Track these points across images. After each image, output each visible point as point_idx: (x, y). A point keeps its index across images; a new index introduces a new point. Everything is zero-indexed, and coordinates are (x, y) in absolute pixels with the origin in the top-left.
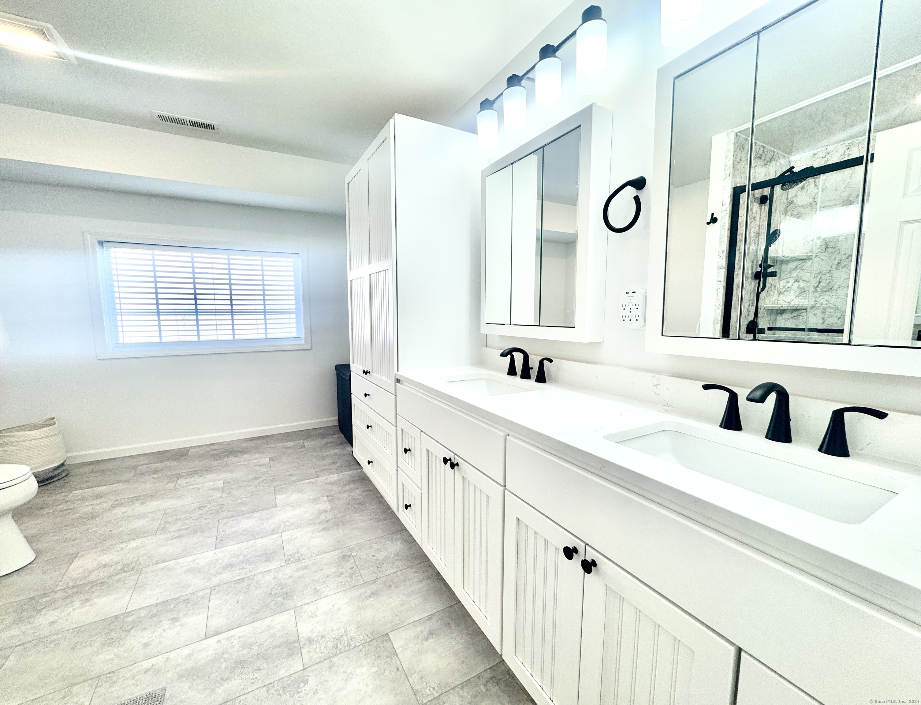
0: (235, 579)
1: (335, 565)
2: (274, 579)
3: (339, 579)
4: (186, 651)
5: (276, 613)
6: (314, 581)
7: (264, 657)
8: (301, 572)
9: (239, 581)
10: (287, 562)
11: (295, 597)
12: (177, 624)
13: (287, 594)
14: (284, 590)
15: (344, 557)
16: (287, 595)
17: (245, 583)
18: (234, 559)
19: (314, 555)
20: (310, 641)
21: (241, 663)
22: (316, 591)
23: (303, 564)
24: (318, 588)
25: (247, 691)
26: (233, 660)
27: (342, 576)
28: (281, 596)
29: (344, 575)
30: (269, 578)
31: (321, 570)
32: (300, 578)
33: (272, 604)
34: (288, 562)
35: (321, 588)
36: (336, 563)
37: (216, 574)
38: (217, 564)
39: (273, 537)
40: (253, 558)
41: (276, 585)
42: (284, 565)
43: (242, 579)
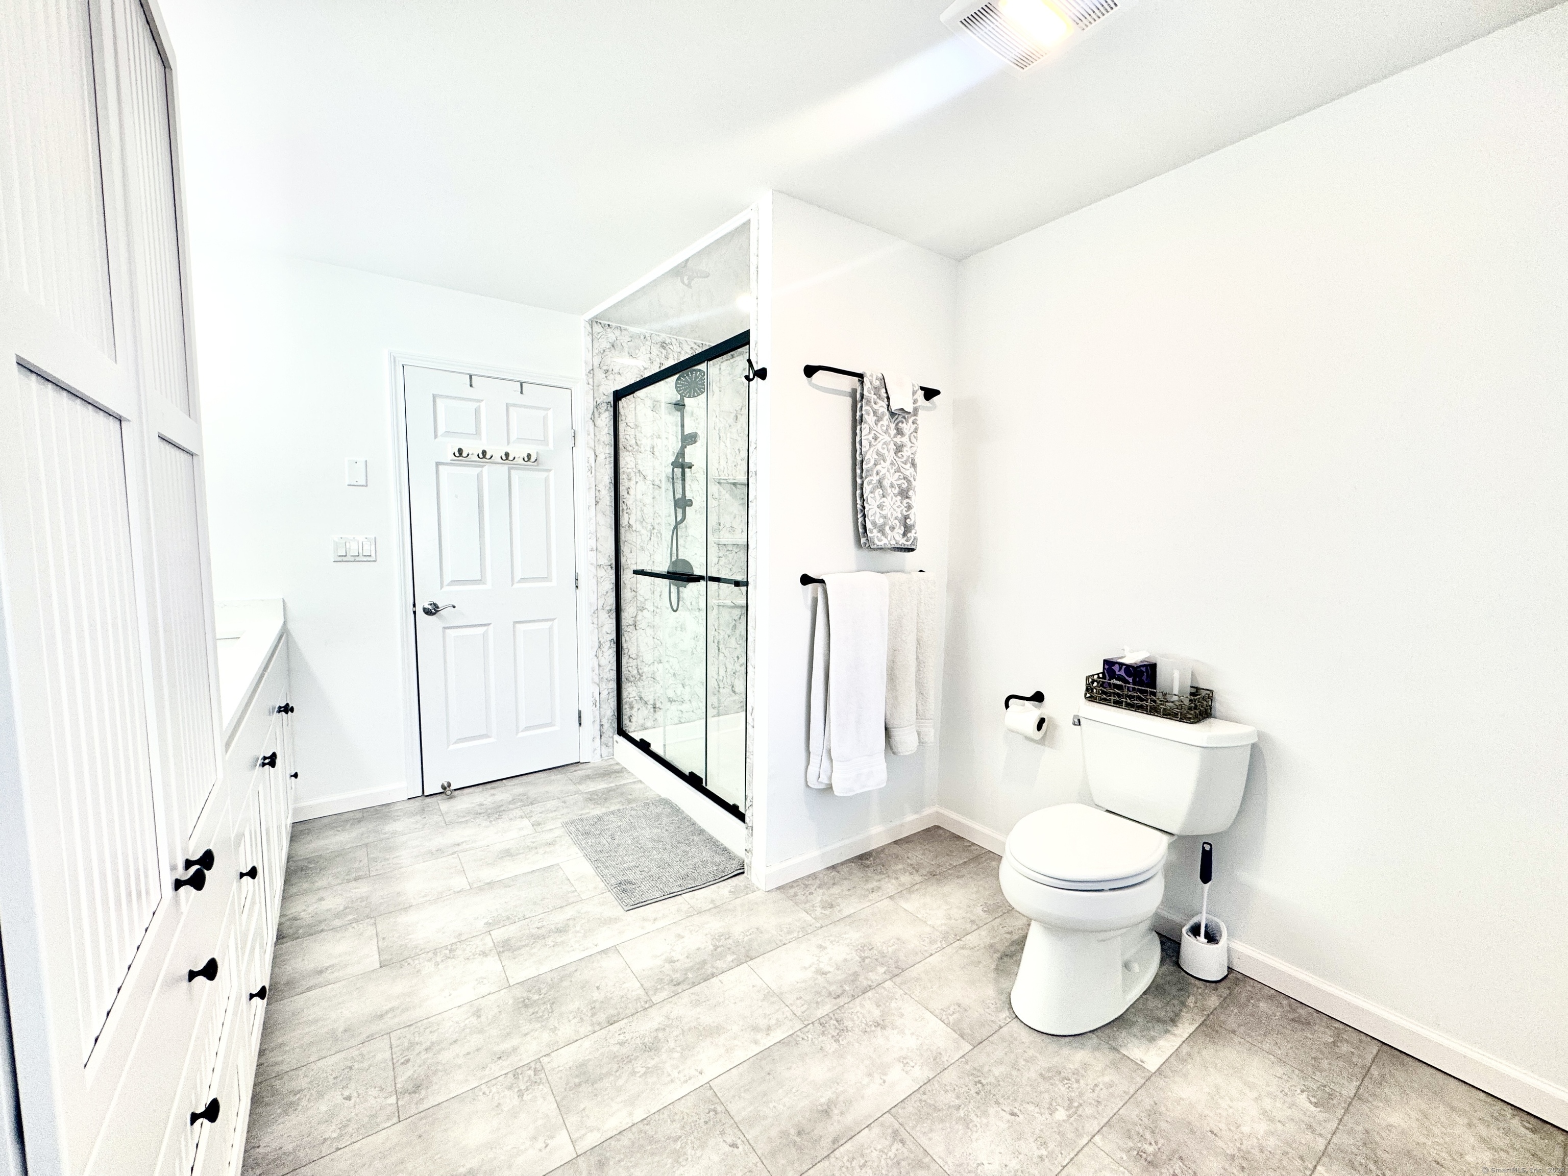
0: (625, 1021)
1: (440, 1067)
2: (555, 1028)
3: (434, 1037)
4: (629, 935)
5: (535, 979)
6: (481, 1031)
7: (536, 938)
8: (506, 1045)
9: (616, 1019)
10: (538, 1065)
11: (510, 1002)
12: (664, 958)
13: (526, 1006)
14: (531, 1011)
15: (417, 1088)
16: (525, 1004)
17: (602, 1017)
18: (652, 1063)
19: (483, 1087)
21: (561, 931)
22: (478, 1013)
23: (506, 1065)
24: (474, 1020)
25: (545, 914)
26: (571, 932)
27: (428, 1044)
28: (535, 1001)
29: (424, 1047)
30: (566, 1030)
31: (468, 1054)
32: (508, 1034)
33: (545, 989)
34: (536, 1065)
35: (469, 1020)
36: (435, 1073)
37: (664, 1029)
38: (678, 1049)
39: (591, 1139)
40: (614, 1070)
41: (547, 1019)
42: (545, 1060)
43: (611, 1024)
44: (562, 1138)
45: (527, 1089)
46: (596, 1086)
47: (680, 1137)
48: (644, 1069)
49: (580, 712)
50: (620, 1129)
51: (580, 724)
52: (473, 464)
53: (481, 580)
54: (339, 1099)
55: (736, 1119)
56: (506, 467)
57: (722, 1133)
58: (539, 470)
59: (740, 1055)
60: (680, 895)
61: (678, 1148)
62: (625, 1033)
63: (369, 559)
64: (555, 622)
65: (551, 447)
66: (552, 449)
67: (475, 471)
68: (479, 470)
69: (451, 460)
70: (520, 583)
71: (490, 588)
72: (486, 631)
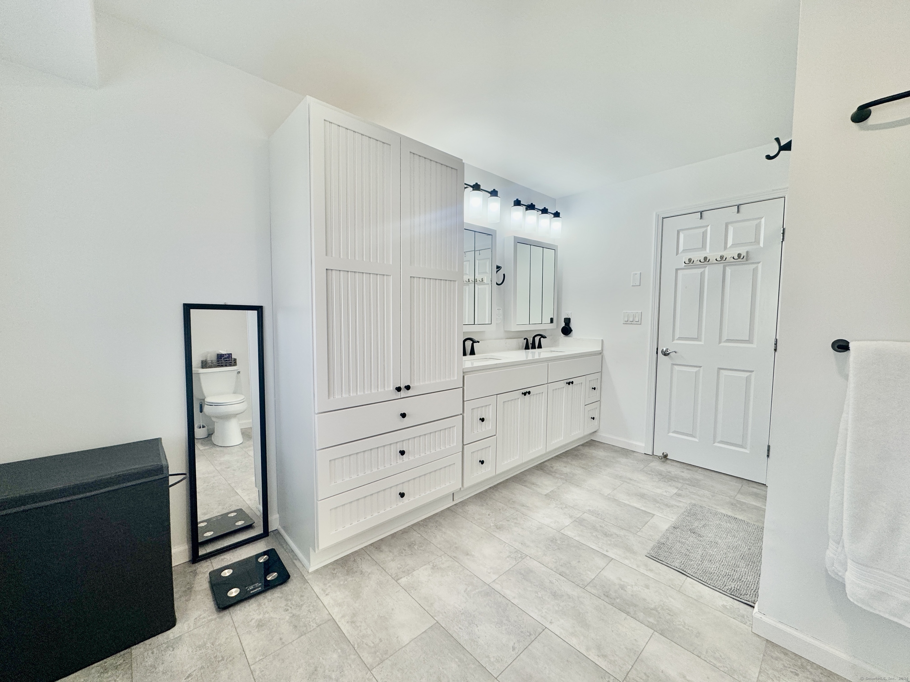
0: (565, 579)
1: (510, 530)
2: (547, 555)
3: (522, 522)
4: (627, 562)
6: (531, 533)
8: (529, 543)
9: (564, 575)
10: (524, 557)
11: (551, 535)
12: (622, 583)
14: (551, 543)
16: (553, 540)
17: (562, 569)
18: (547, 599)
19: (506, 544)
20: (571, 517)
21: (606, 535)
22: (539, 529)
23: (520, 547)
24: (536, 529)
25: (612, 525)
26: (608, 538)
27: (518, 522)
28: (556, 543)
29: (516, 522)
30: (548, 560)
31: (520, 534)
32: (535, 541)
36: (508, 530)
37: (570, 598)
38: (561, 608)
39: (497, 587)
40: (534, 584)
41: (549, 550)
42: (528, 558)
43: (560, 575)
44: (494, 577)
45: (511, 558)
46: (523, 580)
47: (510, 622)
48: (541, 596)
49: (769, 447)
50: (505, 596)
51: (768, 456)
52: (697, 267)
53: (697, 338)
54: (487, 514)
55: (530, 647)
56: (722, 265)
57: (519, 641)
58: (749, 264)
59: (574, 641)
60: (688, 576)
61: (504, 622)
62: (558, 581)
63: (638, 323)
64: (754, 373)
65: (762, 245)
66: (762, 247)
67: (700, 271)
68: (702, 270)
69: (684, 266)
70: (727, 342)
71: (703, 344)
72: (699, 370)
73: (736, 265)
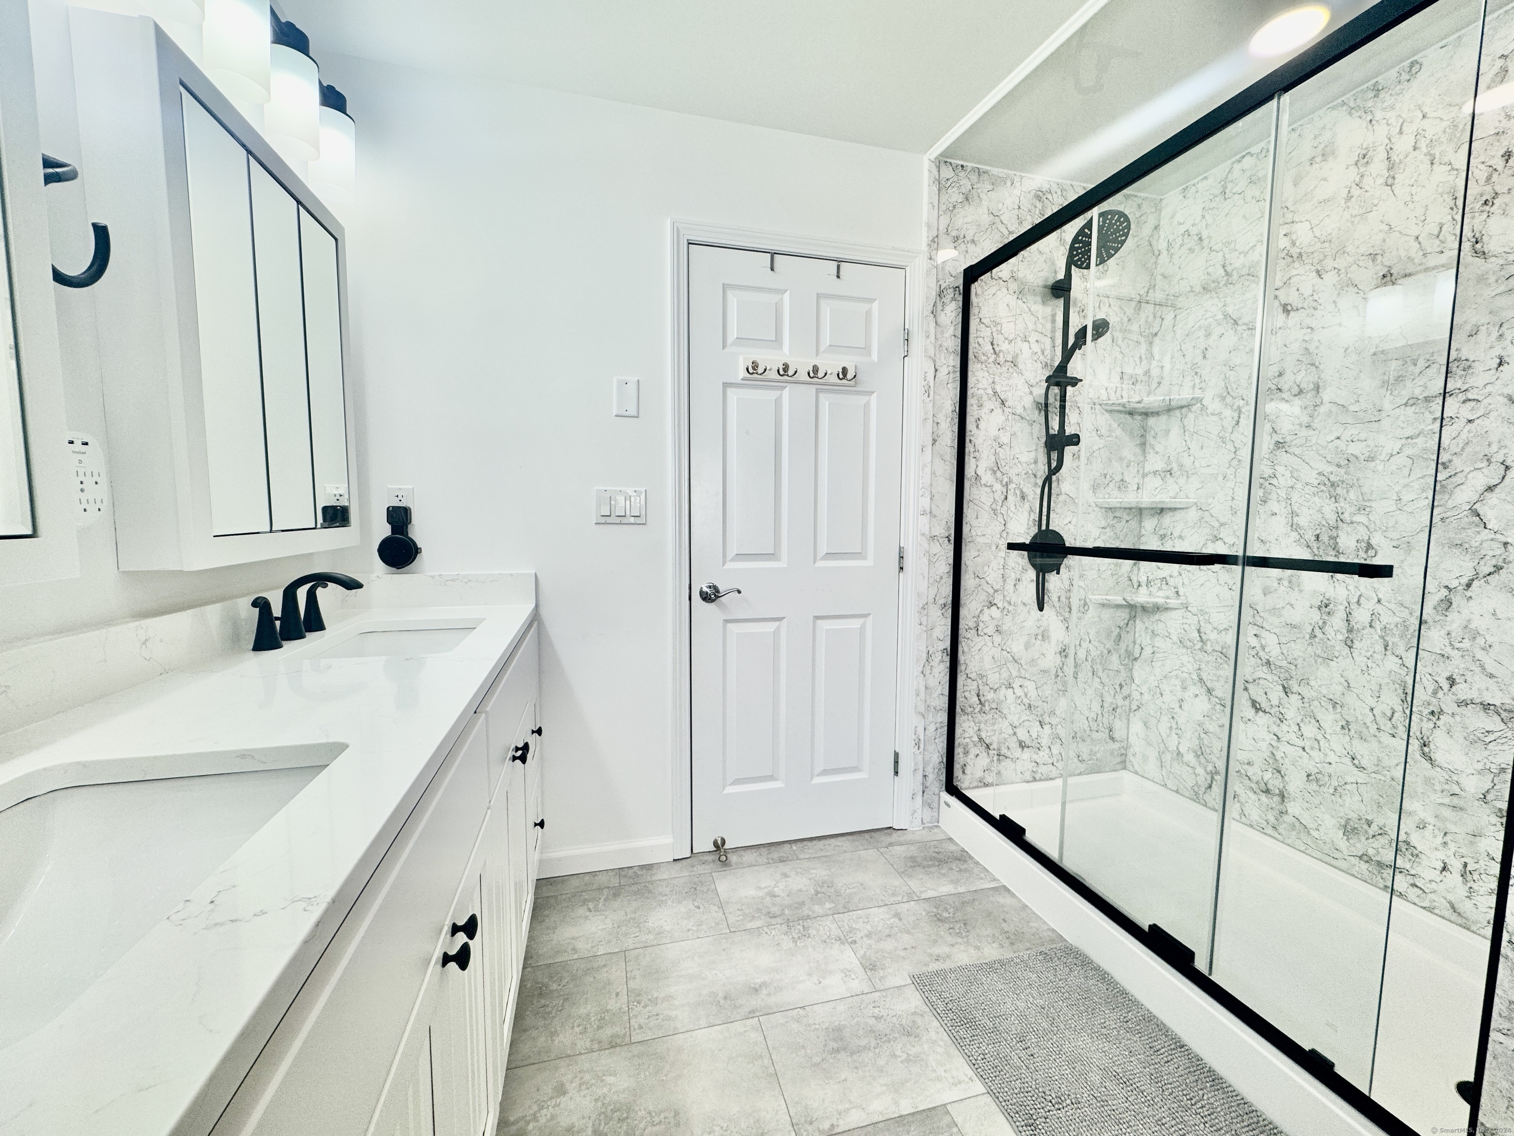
49: (896, 755)
51: (896, 773)
52: (769, 385)
53: (774, 554)
56: (813, 388)
58: (858, 393)
63: (638, 521)
64: (870, 619)
65: (875, 357)
66: (876, 360)
67: (771, 395)
68: (777, 393)
69: (742, 379)
70: (824, 560)
71: (785, 566)
72: (778, 628)
73: (842, 392)
